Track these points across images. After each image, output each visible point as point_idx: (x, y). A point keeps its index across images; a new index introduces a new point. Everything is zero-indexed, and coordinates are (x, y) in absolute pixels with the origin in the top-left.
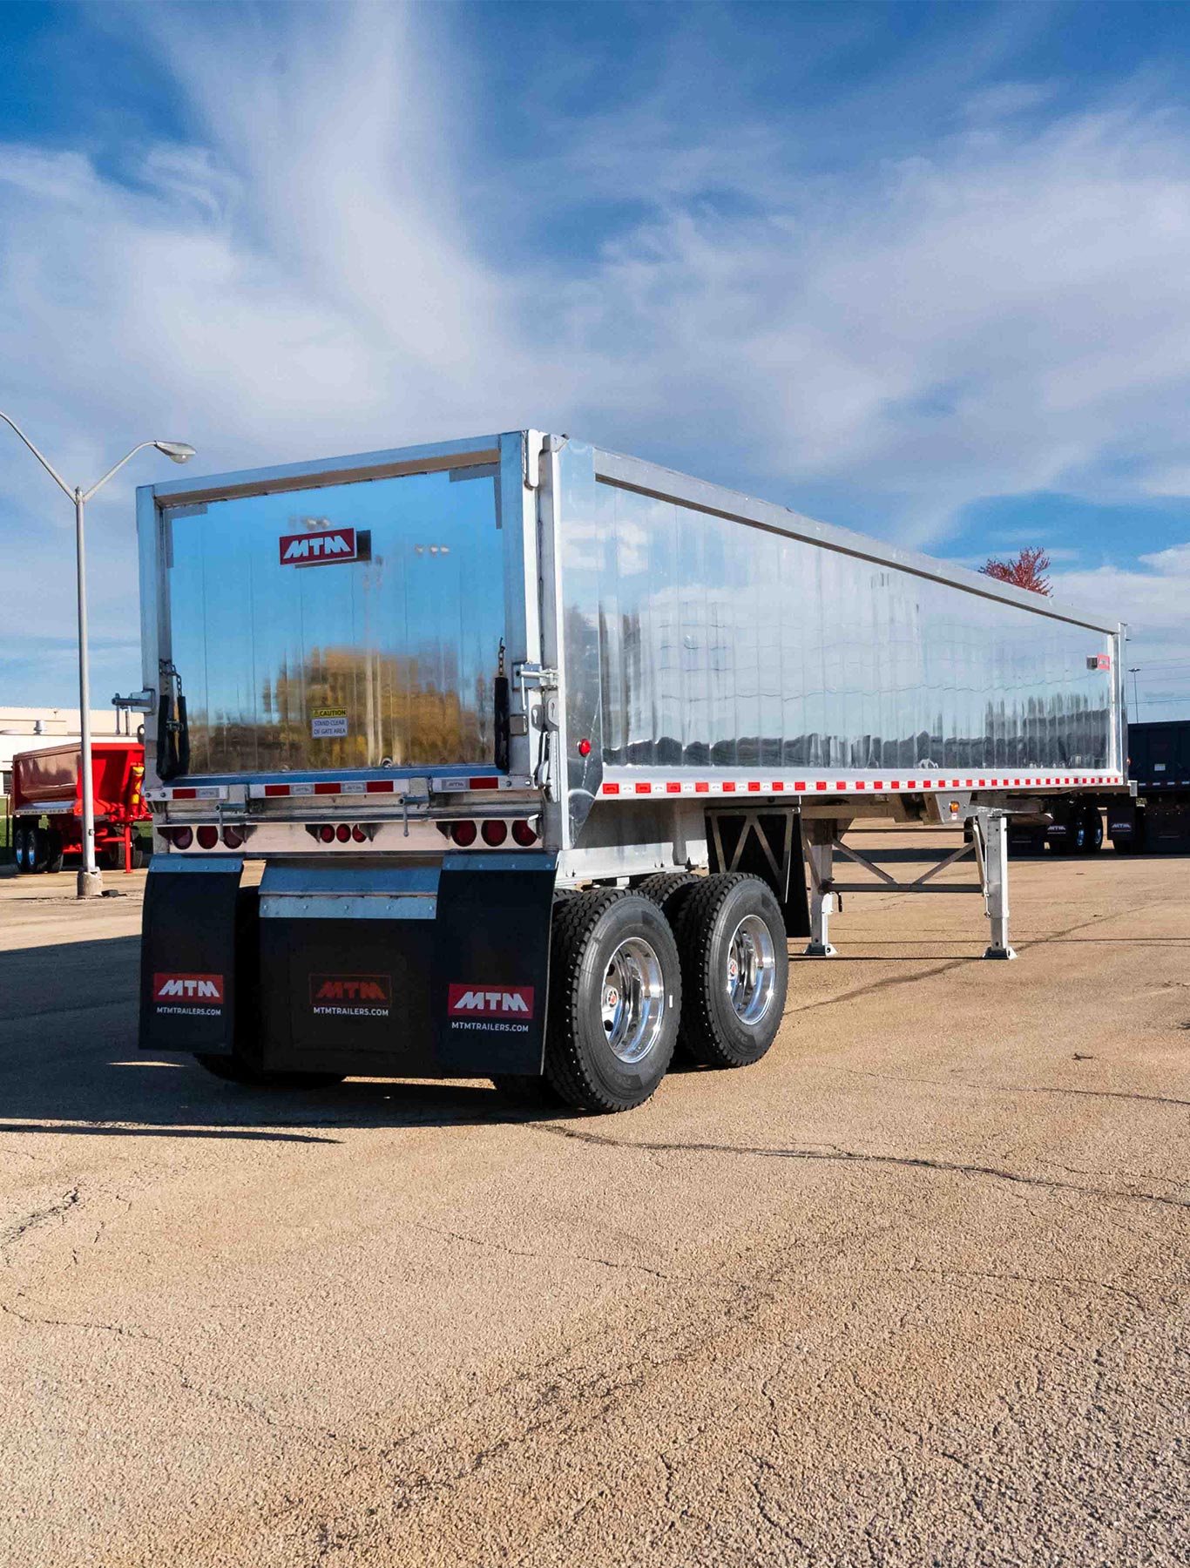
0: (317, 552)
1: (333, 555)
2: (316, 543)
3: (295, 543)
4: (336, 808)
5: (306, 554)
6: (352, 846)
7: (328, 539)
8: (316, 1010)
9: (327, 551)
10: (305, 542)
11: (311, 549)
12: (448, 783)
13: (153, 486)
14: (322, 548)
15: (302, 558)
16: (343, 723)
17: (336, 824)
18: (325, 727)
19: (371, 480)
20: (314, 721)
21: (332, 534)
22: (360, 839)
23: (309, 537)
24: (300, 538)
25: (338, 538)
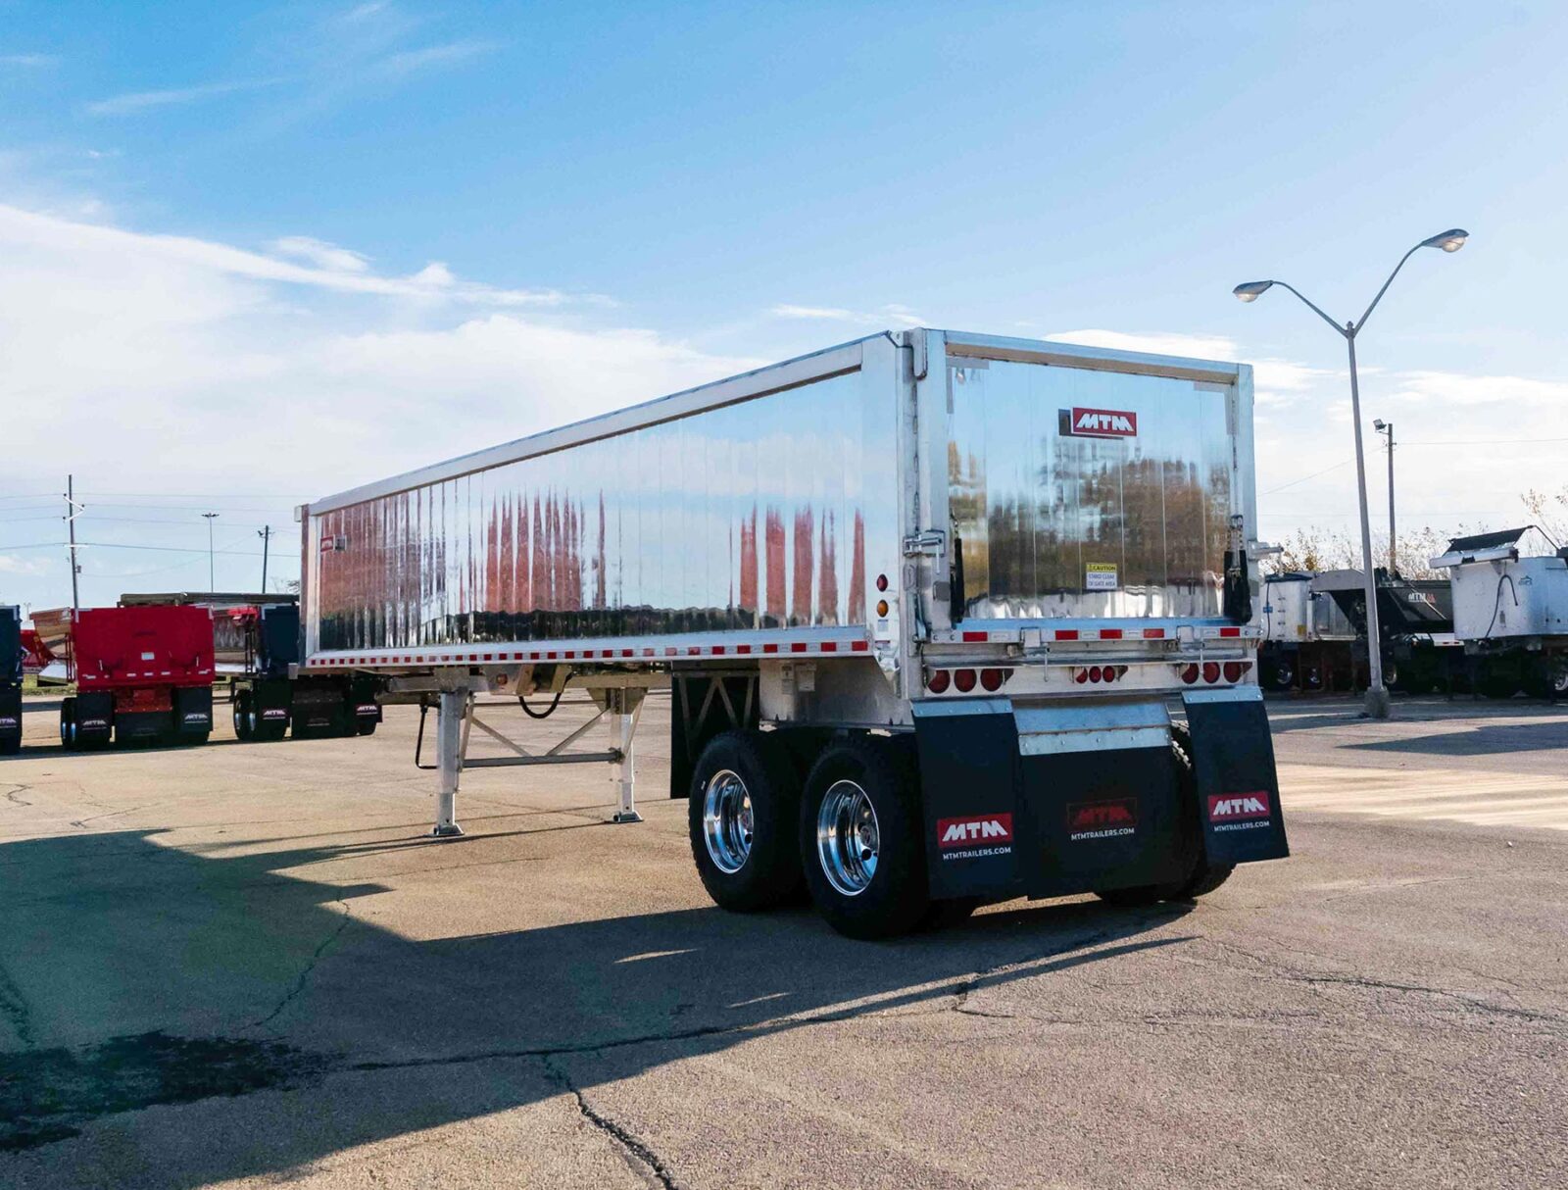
0: (1105, 427)
1: (1118, 432)
2: (1105, 419)
3: (1086, 416)
4: (1089, 652)
5: (1096, 427)
6: (1102, 685)
7: (1115, 418)
8: (1073, 837)
9: (1114, 428)
10: (1095, 416)
11: (1101, 423)
12: (1205, 631)
13: (945, 331)
14: (1110, 424)
15: (1092, 429)
16: (1112, 577)
17: (1102, 666)
18: (1095, 580)
19: (1135, 374)
20: (1088, 574)
21: (1119, 414)
22: (1109, 679)
23: (1099, 412)
24: (1091, 412)
25: (1124, 419)
